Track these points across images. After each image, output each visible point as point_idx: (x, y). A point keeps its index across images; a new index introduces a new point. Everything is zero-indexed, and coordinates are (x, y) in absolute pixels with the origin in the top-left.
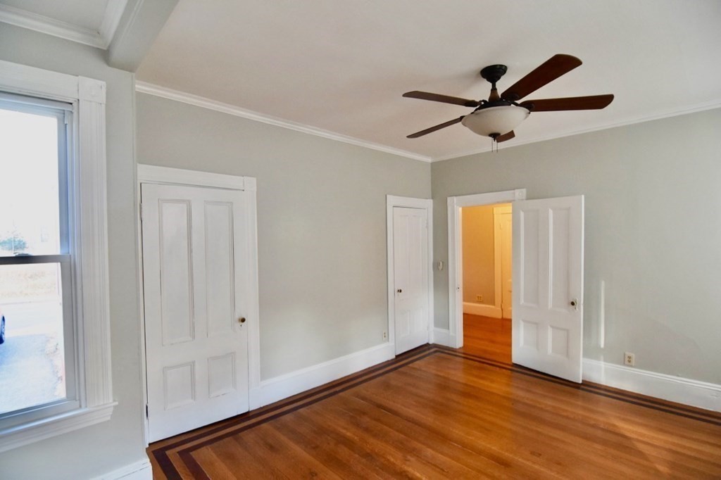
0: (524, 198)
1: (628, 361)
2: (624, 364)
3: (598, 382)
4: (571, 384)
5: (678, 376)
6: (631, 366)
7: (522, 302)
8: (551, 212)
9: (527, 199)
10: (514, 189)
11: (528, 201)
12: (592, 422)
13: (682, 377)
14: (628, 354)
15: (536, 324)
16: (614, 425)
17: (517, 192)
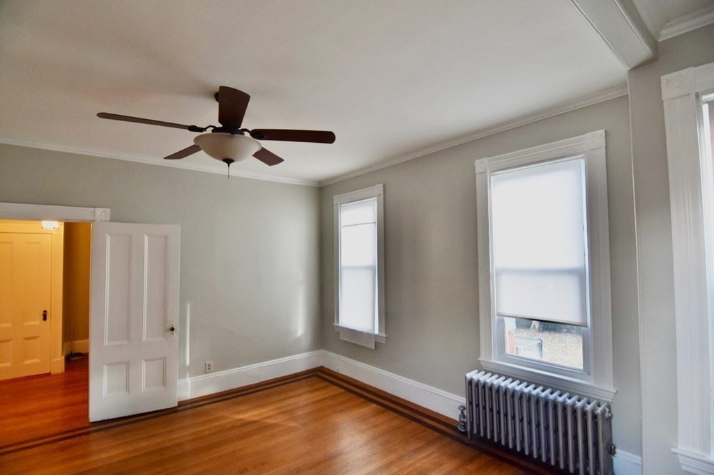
0: (108, 219)
1: (208, 369)
2: (206, 372)
3: (185, 399)
4: (169, 411)
5: (240, 366)
6: (212, 372)
7: (106, 342)
8: (146, 238)
9: (111, 221)
10: (94, 207)
11: (112, 223)
12: (229, 426)
13: (243, 366)
14: (208, 363)
15: (123, 363)
16: (241, 419)
17: (99, 211)
